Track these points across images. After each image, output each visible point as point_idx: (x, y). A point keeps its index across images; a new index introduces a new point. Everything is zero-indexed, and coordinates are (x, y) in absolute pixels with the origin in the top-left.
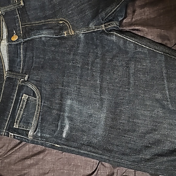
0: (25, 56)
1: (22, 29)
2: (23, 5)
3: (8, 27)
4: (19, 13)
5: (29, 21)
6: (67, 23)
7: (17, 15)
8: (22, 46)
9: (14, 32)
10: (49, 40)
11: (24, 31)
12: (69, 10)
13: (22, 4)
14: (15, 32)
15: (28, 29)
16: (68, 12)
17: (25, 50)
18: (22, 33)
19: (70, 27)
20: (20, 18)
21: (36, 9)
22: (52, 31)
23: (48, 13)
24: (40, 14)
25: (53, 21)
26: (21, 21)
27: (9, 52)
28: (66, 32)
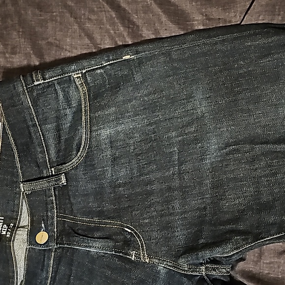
0: (56, 272)
1: (57, 224)
2: (65, 184)
3: (32, 214)
4: (55, 193)
5: (72, 213)
6: (139, 237)
7: (52, 196)
8: (53, 254)
9: (43, 225)
10: (103, 256)
11: (61, 228)
12: (145, 216)
13: (63, 182)
14: (45, 226)
15: (68, 226)
16: (144, 219)
17: (58, 261)
18: (57, 231)
19: (142, 246)
20: (56, 204)
21: (87, 195)
22: (111, 244)
23: (108, 207)
24: (93, 205)
25: (113, 225)
26: (57, 209)
27: (29, 258)
28: (135, 252)
